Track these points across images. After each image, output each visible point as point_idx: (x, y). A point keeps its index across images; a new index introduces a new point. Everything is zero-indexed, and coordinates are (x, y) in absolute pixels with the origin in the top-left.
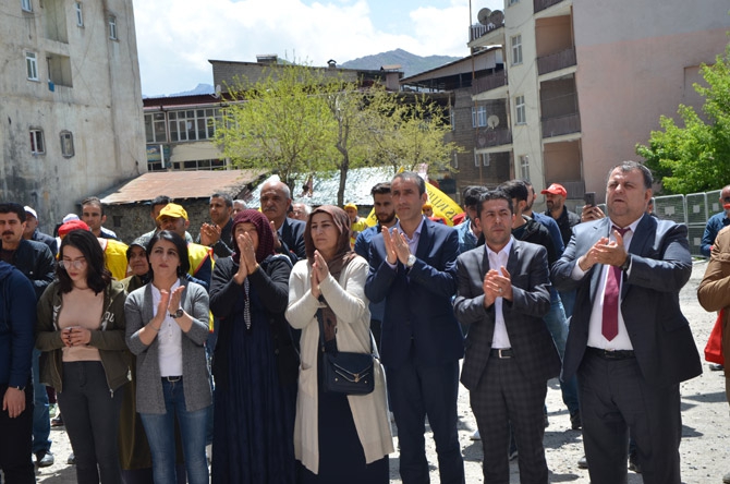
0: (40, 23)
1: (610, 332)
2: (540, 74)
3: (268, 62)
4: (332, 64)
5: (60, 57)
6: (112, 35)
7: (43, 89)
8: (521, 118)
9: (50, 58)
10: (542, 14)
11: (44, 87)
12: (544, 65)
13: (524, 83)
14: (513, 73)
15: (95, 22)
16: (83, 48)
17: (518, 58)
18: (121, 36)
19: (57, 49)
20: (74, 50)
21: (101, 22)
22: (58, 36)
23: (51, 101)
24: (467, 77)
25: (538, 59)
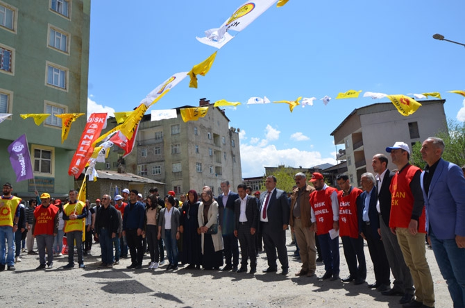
0: (214, 158)
1: (264, 218)
2: (357, 167)
3: (281, 167)
4: (301, 167)
5: (219, 167)
6: (234, 161)
7: (214, 176)
8: (352, 181)
9: (217, 167)
10: (356, 150)
11: (214, 175)
12: (357, 165)
13: (352, 170)
14: (349, 168)
15: (229, 157)
16: (225, 165)
17: (350, 163)
18: (237, 161)
19: (218, 165)
20: (223, 165)
21: (231, 157)
22: (219, 161)
23: (216, 179)
24: (336, 170)
25: (356, 163)
